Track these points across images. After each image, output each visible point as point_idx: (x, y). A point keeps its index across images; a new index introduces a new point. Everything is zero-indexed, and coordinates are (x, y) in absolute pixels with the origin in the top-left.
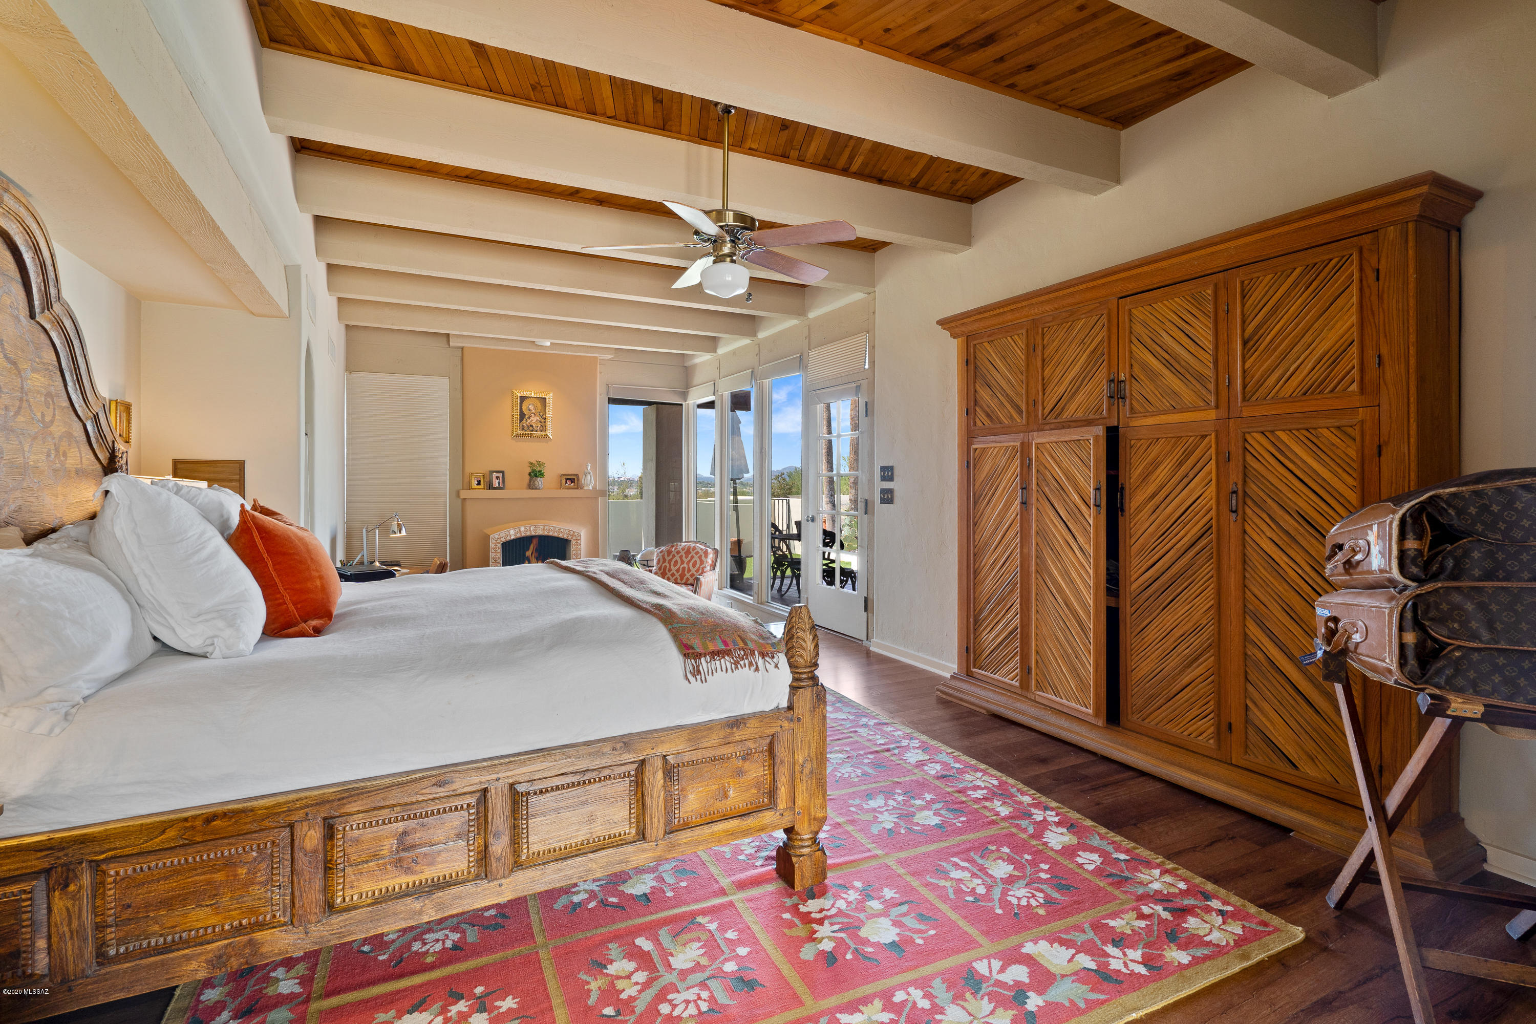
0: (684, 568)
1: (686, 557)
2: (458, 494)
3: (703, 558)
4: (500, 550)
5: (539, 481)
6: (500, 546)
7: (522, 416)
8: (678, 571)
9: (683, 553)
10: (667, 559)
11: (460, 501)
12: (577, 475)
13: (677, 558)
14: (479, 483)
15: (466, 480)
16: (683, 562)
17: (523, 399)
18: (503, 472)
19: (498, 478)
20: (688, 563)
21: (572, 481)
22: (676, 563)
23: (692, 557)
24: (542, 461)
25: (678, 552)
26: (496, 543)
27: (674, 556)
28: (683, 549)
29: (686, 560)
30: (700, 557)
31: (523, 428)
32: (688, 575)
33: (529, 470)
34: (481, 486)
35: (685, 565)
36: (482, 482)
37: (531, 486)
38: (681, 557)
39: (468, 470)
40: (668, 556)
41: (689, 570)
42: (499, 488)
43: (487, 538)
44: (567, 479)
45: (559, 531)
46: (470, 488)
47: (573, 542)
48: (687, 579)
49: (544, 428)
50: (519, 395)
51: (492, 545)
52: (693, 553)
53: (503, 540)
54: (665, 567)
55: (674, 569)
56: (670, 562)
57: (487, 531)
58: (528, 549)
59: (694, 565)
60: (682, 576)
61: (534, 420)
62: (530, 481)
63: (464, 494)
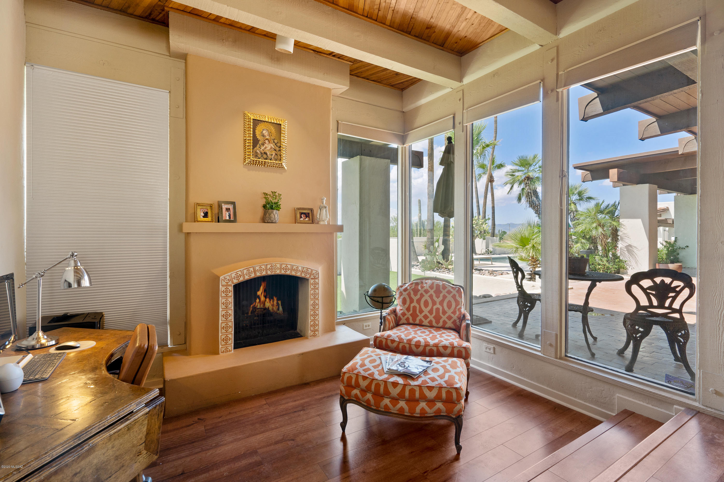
0: (438, 309)
1: (438, 297)
2: (180, 227)
3: (457, 297)
4: (231, 294)
5: (276, 214)
6: (231, 288)
7: (256, 142)
8: (431, 312)
9: (432, 292)
10: (415, 298)
11: (182, 237)
12: (312, 210)
13: (426, 297)
14: (206, 215)
15: (191, 211)
16: (434, 303)
17: (256, 122)
18: (233, 203)
19: (228, 210)
20: (441, 303)
21: (307, 215)
22: (426, 304)
23: (445, 297)
24: (278, 192)
25: (426, 291)
26: (227, 285)
27: (422, 295)
28: (431, 287)
29: (438, 300)
30: (454, 297)
31: (256, 156)
32: (444, 318)
33: (263, 202)
34: (209, 219)
35: (438, 306)
36: (209, 214)
37: (265, 219)
38: (431, 296)
39: (193, 199)
40: (415, 294)
41: (444, 312)
42: (229, 221)
43: (216, 279)
44: (301, 214)
45: (297, 270)
46: (195, 220)
47: (312, 281)
48: (445, 322)
49: (279, 157)
50: (252, 118)
51: (222, 288)
52: (444, 292)
53: (236, 281)
54: (414, 307)
55: (426, 311)
56: (419, 301)
57: (216, 271)
58: (259, 290)
59: (449, 306)
60: (438, 318)
61: (269, 147)
62: (265, 214)
63: (188, 227)
